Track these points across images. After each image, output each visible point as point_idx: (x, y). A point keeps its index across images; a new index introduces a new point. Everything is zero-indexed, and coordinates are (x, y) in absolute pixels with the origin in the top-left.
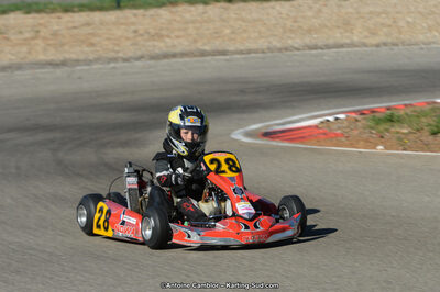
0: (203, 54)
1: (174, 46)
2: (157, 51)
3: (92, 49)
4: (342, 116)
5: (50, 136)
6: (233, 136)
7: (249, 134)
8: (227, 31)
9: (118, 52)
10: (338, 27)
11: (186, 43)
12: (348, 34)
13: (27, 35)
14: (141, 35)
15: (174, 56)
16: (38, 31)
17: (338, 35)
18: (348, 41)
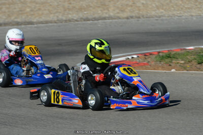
8: (28, 10)
10: (99, 7)
11: (4, 17)
12: (106, 11)
17: (100, 12)
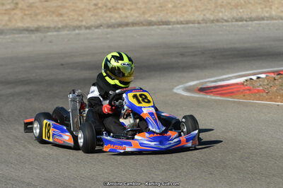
0: (150, 24)
1: (126, 17)
2: (113, 21)
3: (61, 18)
4: (263, 76)
5: (27, 88)
6: (175, 91)
7: (188, 89)
8: (170, 6)
9: (82, 21)
10: (260, 4)
11: (137, 15)
13: (8, 7)
14: (100, 8)
15: (127, 25)
16: (17, 4)
17: (259, 10)
18: (267, 15)
